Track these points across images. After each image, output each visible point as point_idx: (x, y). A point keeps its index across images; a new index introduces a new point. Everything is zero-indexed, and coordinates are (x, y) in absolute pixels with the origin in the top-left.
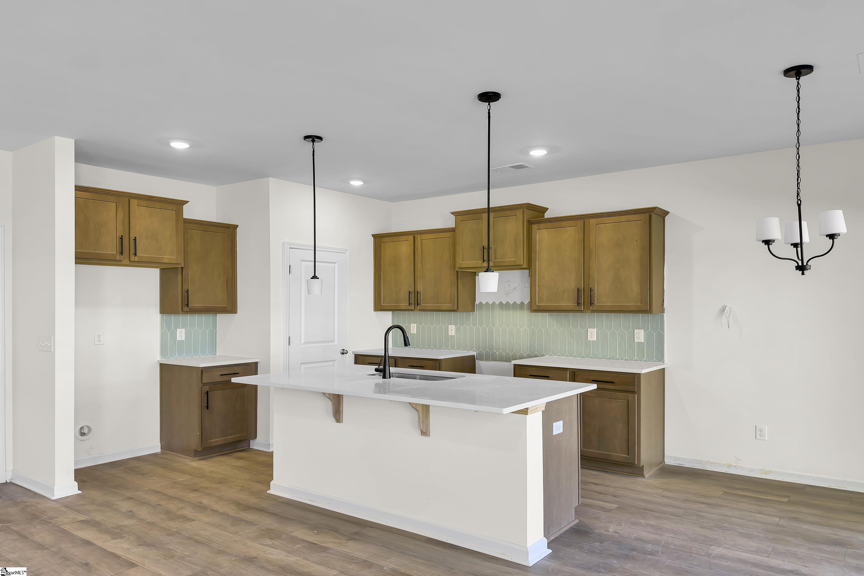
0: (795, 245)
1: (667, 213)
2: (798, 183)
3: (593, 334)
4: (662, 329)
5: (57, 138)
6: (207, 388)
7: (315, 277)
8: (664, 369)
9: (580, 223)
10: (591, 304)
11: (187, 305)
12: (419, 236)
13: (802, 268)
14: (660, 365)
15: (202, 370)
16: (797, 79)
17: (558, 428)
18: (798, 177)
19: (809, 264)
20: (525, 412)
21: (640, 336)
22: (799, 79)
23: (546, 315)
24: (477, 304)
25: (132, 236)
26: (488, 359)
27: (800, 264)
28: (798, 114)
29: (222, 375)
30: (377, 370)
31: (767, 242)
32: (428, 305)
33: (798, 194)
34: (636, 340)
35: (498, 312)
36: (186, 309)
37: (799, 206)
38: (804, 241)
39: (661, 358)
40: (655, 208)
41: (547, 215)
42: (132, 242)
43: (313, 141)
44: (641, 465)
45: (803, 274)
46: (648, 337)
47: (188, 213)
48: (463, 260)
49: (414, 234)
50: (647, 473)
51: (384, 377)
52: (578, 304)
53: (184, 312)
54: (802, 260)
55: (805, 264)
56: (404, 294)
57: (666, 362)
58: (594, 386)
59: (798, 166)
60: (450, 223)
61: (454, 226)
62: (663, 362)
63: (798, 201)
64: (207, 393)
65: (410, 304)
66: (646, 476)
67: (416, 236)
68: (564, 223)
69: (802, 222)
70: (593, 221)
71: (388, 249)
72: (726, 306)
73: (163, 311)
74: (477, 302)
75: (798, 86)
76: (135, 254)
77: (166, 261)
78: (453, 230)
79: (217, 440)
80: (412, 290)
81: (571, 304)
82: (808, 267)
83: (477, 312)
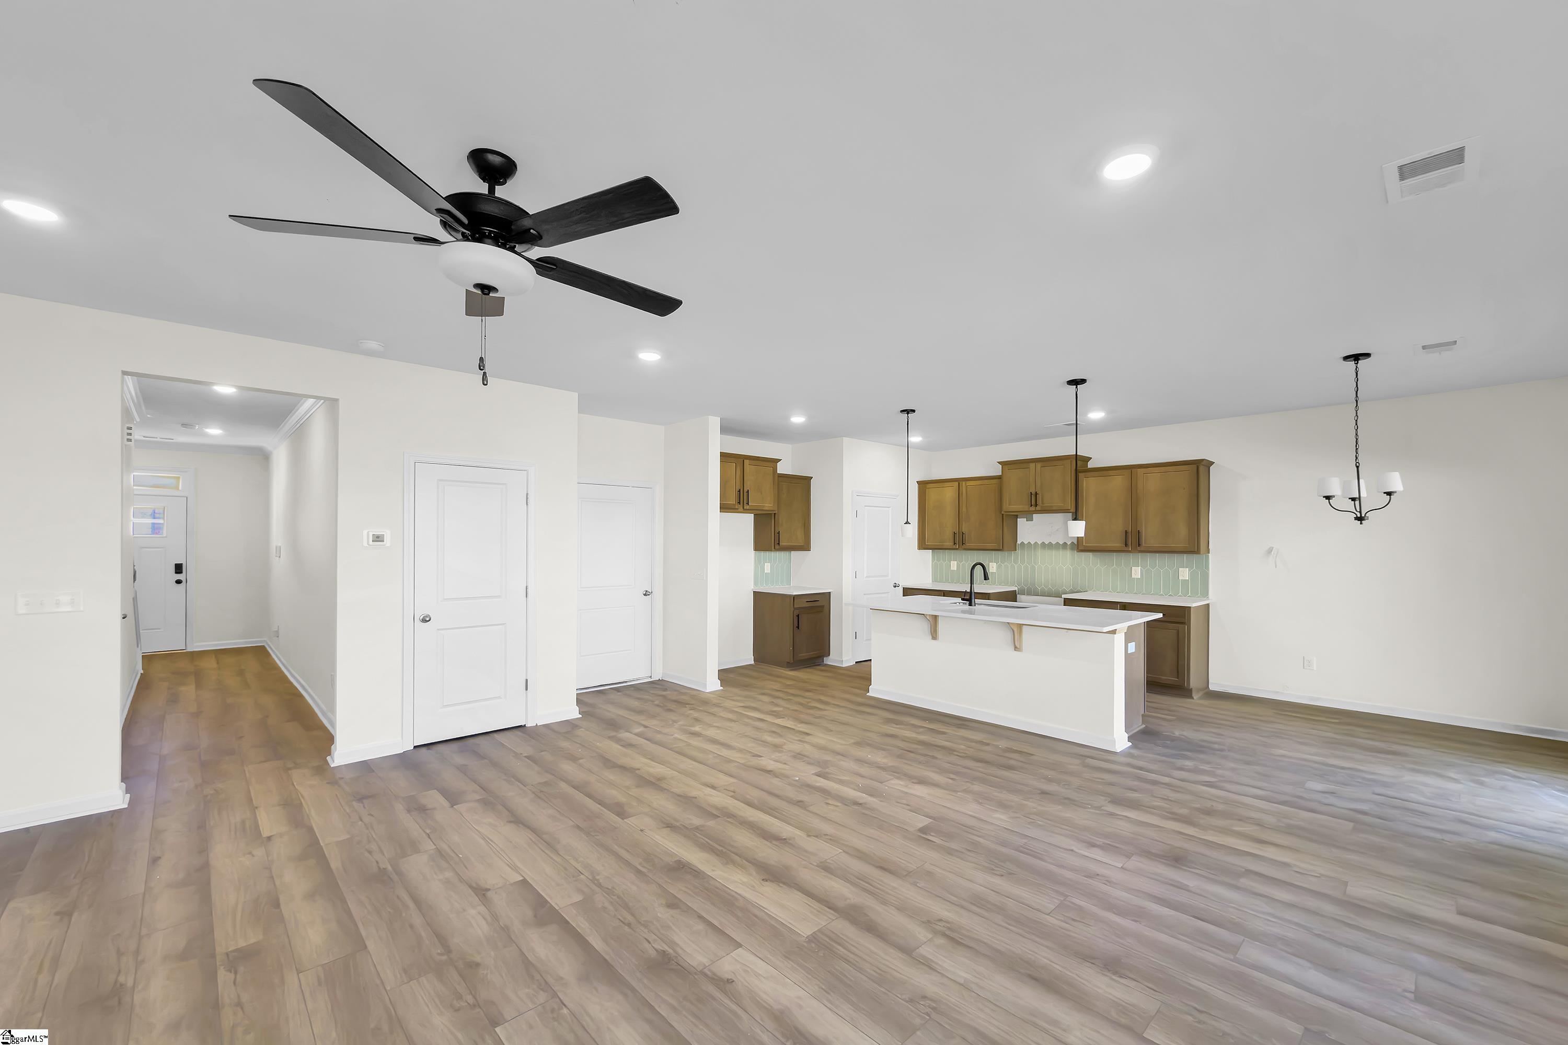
0: (1353, 499)
1: (1212, 463)
2: (1357, 449)
3: (1137, 572)
4: (1207, 567)
5: (710, 417)
6: (797, 612)
7: (907, 523)
8: (1208, 605)
9: (1128, 472)
10: (1139, 545)
11: (779, 544)
12: (964, 483)
13: (1360, 519)
14: (1205, 600)
15: (794, 597)
16: (1355, 363)
17: (1132, 647)
18: (1357, 444)
19: (1367, 515)
20: (1114, 632)
21: (1185, 574)
22: (1357, 363)
23: (1090, 554)
24: (1019, 543)
25: (746, 490)
26: (1029, 594)
27: (1359, 516)
28: (1357, 392)
29: (807, 602)
30: (963, 599)
31: (1328, 498)
32: (972, 545)
33: (1357, 458)
34: (1181, 578)
35: (1040, 553)
36: (777, 547)
37: (1358, 467)
38: (1362, 495)
39: (1205, 594)
40: (1203, 460)
41: (1091, 465)
42: (745, 494)
43: (908, 413)
44: (1191, 687)
45: (1361, 523)
46: (1192, 575)
47: (782, 469)
48: (1009, 505)
49: (959, 481)
50: (1195, 696)
51: (970, 605)
52: (1126, 545)
53: (776, 550)
54: (1360, 512)
55: (1363, 516)
56: (948, 534)
57: (1210, 598)
58: (1160, 615)
59: (1356, 434)
60: (997, 471)
61: (1001, 474)
62: (1208, 598)
63: (1356, 464)
64: (798, 616)
65: (955, 544)
66: (1195, 698)
67: (961, 483)
68: (1111, 472)
69: (1360, 480)
70: (1140, 471)
71: (932, 494)
72: (1273, 548)
73: (756, 549)
74: (1019, 542)
75: (1356, 369)
76: (748, 504)
77: (766, 509)
78: (999, 478)
79: (804, 655)
80: (957, 531)
81: (1119, 544)
82: (1366, 518)
83: (1019, 551)
